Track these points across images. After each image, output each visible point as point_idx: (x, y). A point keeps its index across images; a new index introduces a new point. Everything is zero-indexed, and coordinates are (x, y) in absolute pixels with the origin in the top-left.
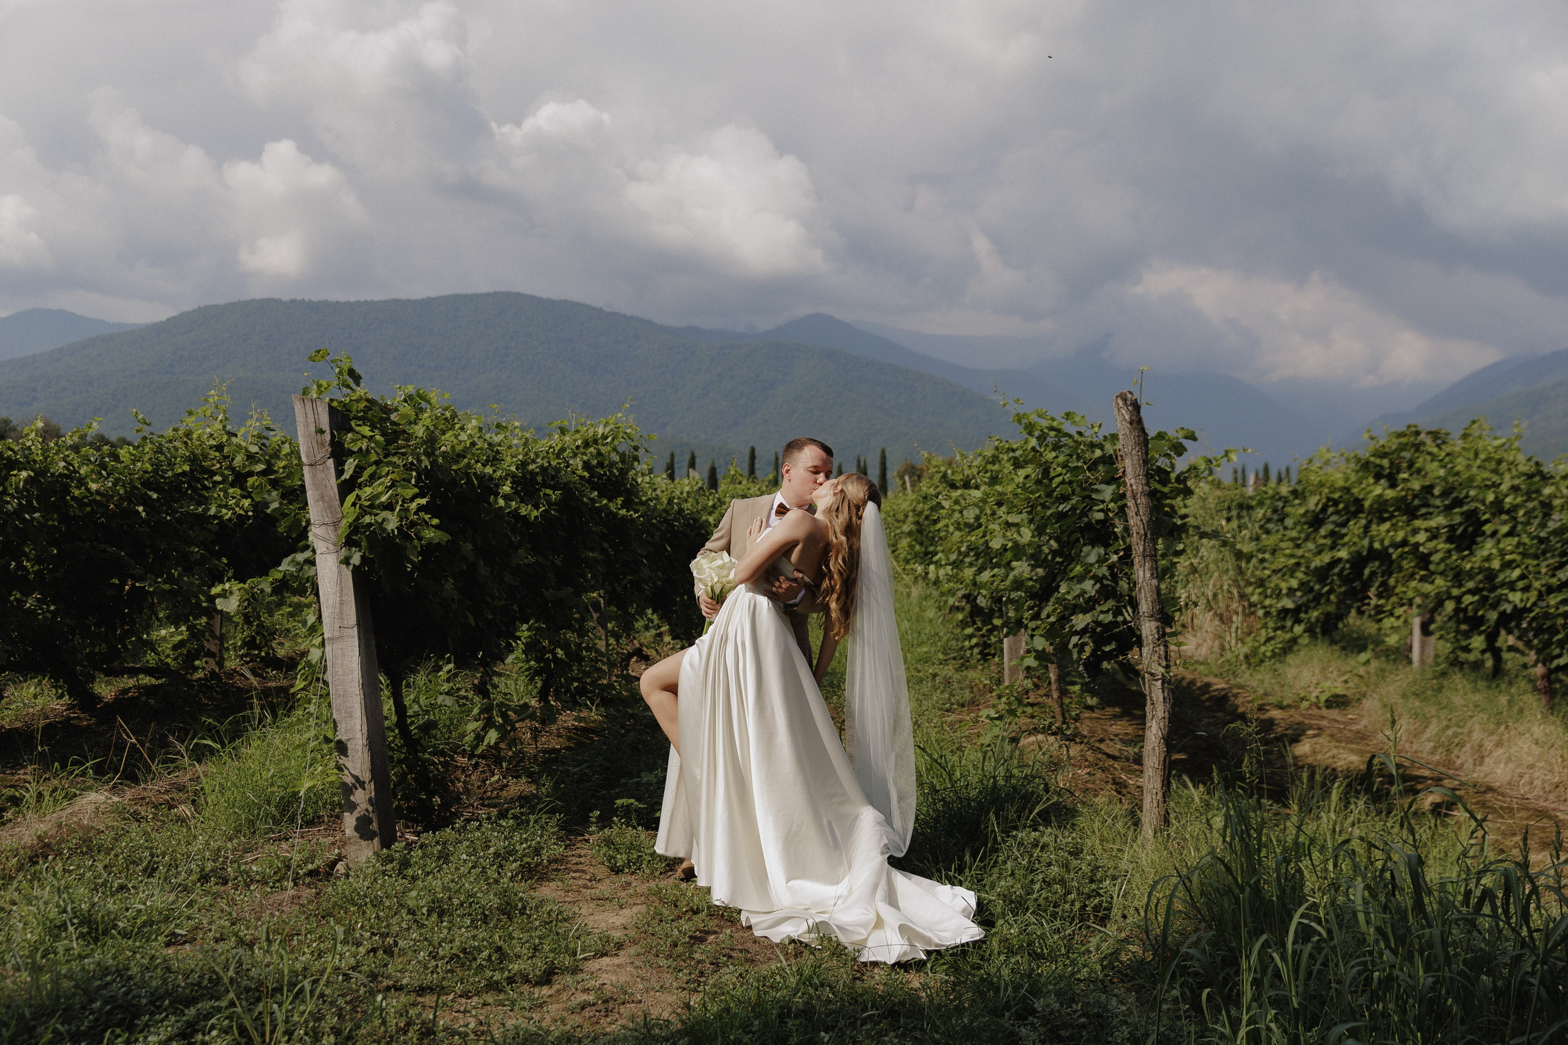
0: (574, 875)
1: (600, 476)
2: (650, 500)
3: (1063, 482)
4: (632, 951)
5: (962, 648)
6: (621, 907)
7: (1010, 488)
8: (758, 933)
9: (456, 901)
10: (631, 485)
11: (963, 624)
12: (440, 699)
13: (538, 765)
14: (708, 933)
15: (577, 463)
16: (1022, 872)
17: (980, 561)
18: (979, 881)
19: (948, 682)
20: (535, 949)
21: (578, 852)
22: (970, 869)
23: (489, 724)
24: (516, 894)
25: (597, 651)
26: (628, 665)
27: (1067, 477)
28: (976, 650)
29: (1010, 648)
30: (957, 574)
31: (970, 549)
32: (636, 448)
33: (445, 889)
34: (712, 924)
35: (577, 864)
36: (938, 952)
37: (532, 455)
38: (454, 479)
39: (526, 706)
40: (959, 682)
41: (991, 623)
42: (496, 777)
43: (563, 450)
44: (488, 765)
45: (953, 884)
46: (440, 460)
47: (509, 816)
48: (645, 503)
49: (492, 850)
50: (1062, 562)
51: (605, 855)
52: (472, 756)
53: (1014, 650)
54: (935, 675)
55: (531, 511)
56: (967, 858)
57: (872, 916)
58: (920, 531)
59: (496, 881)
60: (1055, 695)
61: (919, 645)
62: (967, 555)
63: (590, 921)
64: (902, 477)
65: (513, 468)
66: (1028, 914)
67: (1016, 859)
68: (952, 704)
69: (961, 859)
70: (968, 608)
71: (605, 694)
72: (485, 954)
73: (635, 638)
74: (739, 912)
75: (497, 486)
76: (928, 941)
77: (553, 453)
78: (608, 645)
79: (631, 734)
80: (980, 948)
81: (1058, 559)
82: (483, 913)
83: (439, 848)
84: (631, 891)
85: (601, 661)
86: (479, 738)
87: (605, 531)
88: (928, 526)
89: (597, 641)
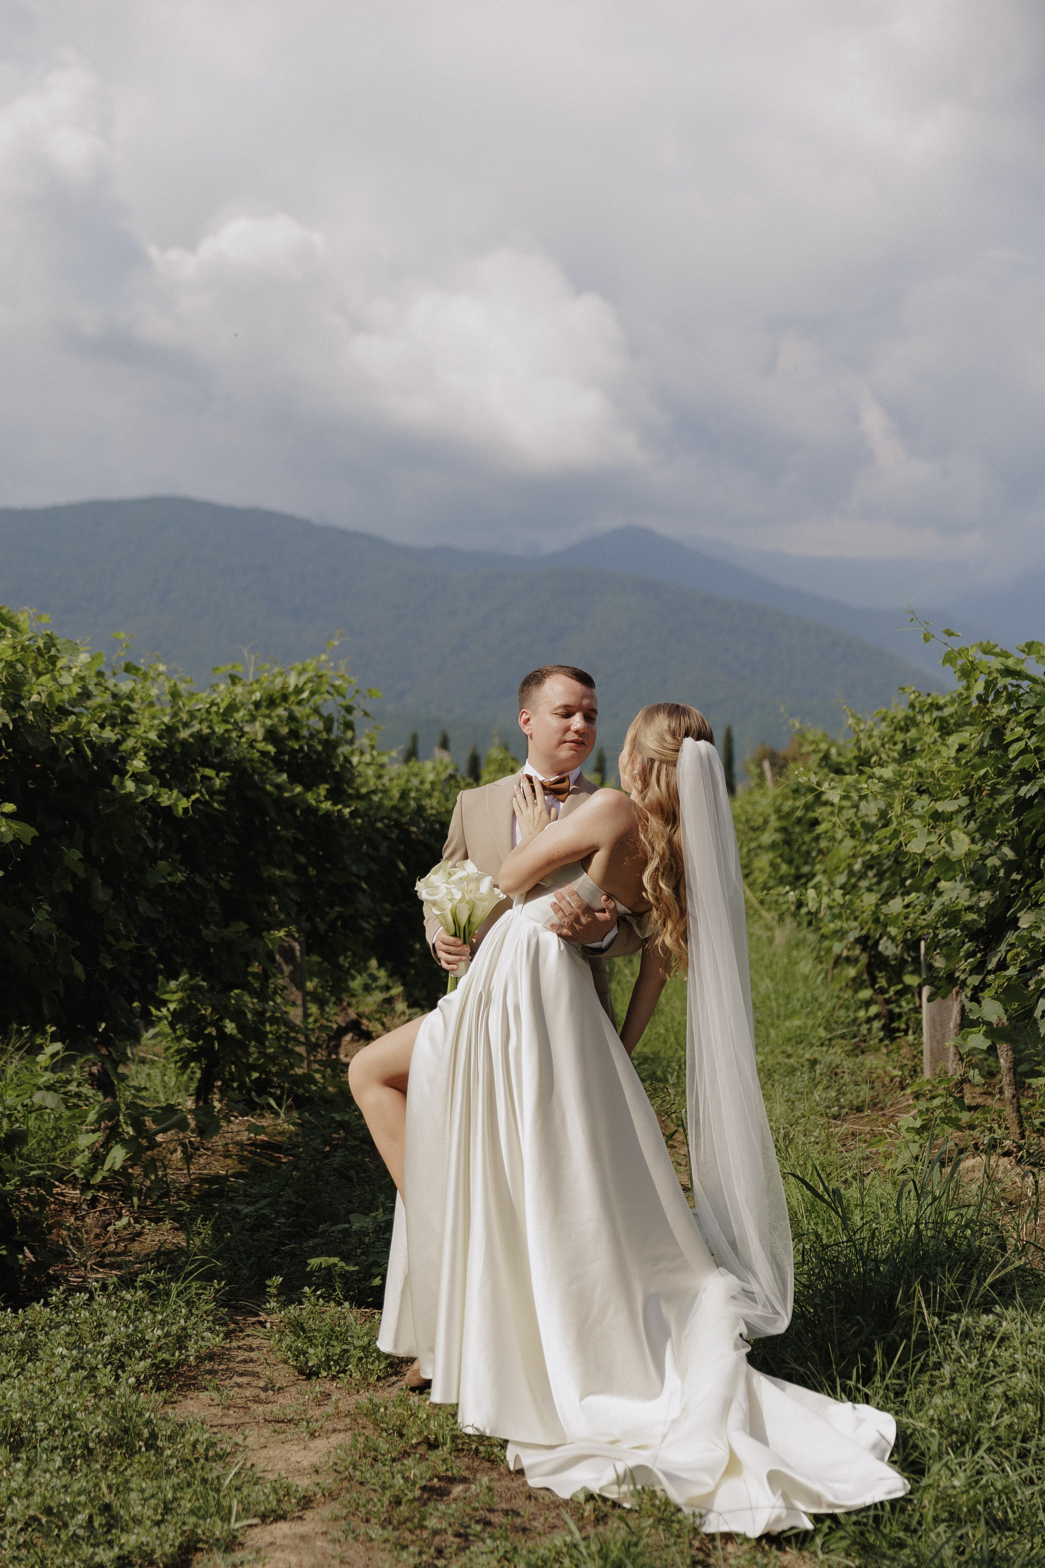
0: (239, 1380)
1: (293, 752)
2: (374, 792)
3: (1023, 752)
4: (327, 1510)
5: (855, 1020)
6: (312, 1435)
7: (937, 764)
8: (534, 1481)
9: (41, 1426)
10: (341, 766)
11: (857, 984)
12: (38, 1098)
13: (190, 1202)
14: (452, 1480)
15: (257, 730)
16: (968, 1381)
17: (885, 884)
18: (897, 1395)
19: (834, 1073)
20: (167, 1510)
21: (248, 1341)
22: (883, 1378)
23: (113, 1135)
24: (140, 1415)
25: (287, 1023)
26: (338, 1046)
27: (1033, 742)
28: (877, 1025)
29: (933, 1020)
30: (851, 902)
31: (868, 866)
32: (349, 710)
33: (27, 1405)
34: (460, 1466)
35: (245, 1361)
36: (833, 1517)
37: (185, 716)
38: (55, 749)
39: (170, 1109)
40: (853, 1073)
41: (901, 982)
42: (125, 1221)
43: (232, 708)
44: (114, 1203)
45: (854, 1400)
46: (30, 717)
47: (138, 1284)
48: (366, 797)
49: (107, 1340)
50: (1023, 880)
51: (289, 1348)
52: (86, 1187)
53: (939, 1024)
54: (814, 1063)
55: (178, 799)
56: (878, 1358)
57: (722, 1454)
58: (788, 843)
59: (110, 1392)
60: (1008, 1093)
61: (787, 1017)
62: (863, 876)
63: (260, 1459)
64: (759, 765)
65: (153, 736)
66: (981, 1452)
67: (958, 1360)
68: (841, 1107)
69: (868, 1359)
70: (864, 959)
71: (301, 1091)
72: (82, 1517)
73: (349, 1005)
74: (504, 1444)
75: (124, 760)
76: (815, 1498)
77: (217, 713)
78: (306, 1015)
79: (340, 1153)
80: (903, 1510)
81: (1015, 876)
82: (86, 1446)
83: (22, 1335)
84: (330, 1409)
85: (295, 1039)
86: (98, 1159)
87: (300, 837)
88: (800, 834)
89: (289, 1009)
